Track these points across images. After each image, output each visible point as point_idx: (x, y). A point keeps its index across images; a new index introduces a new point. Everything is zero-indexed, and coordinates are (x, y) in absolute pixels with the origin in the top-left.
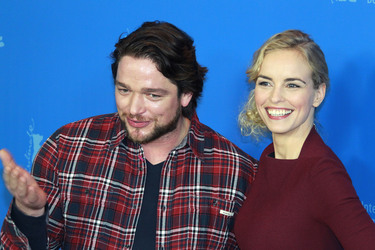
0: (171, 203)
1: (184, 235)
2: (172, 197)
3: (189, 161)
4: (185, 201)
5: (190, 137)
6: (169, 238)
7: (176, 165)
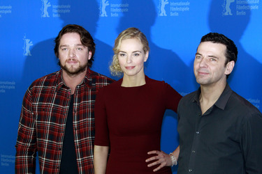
0: (79, 109)
1: (84, 122)
2: (79, 106)
3: (86, 90)
4: (85, 108)
5: (86, 79)
6: (78, 124)
7: (80, 92)
